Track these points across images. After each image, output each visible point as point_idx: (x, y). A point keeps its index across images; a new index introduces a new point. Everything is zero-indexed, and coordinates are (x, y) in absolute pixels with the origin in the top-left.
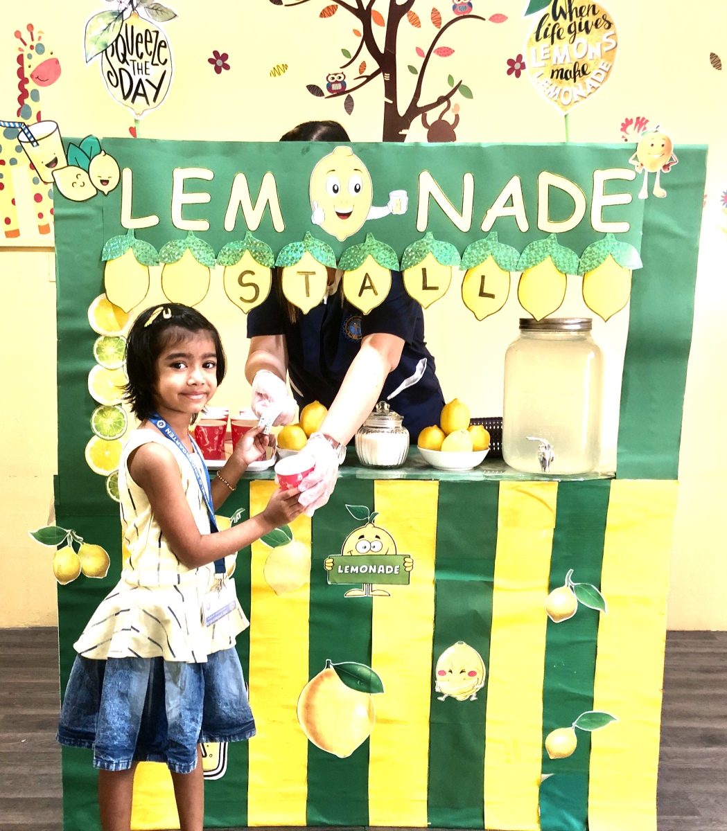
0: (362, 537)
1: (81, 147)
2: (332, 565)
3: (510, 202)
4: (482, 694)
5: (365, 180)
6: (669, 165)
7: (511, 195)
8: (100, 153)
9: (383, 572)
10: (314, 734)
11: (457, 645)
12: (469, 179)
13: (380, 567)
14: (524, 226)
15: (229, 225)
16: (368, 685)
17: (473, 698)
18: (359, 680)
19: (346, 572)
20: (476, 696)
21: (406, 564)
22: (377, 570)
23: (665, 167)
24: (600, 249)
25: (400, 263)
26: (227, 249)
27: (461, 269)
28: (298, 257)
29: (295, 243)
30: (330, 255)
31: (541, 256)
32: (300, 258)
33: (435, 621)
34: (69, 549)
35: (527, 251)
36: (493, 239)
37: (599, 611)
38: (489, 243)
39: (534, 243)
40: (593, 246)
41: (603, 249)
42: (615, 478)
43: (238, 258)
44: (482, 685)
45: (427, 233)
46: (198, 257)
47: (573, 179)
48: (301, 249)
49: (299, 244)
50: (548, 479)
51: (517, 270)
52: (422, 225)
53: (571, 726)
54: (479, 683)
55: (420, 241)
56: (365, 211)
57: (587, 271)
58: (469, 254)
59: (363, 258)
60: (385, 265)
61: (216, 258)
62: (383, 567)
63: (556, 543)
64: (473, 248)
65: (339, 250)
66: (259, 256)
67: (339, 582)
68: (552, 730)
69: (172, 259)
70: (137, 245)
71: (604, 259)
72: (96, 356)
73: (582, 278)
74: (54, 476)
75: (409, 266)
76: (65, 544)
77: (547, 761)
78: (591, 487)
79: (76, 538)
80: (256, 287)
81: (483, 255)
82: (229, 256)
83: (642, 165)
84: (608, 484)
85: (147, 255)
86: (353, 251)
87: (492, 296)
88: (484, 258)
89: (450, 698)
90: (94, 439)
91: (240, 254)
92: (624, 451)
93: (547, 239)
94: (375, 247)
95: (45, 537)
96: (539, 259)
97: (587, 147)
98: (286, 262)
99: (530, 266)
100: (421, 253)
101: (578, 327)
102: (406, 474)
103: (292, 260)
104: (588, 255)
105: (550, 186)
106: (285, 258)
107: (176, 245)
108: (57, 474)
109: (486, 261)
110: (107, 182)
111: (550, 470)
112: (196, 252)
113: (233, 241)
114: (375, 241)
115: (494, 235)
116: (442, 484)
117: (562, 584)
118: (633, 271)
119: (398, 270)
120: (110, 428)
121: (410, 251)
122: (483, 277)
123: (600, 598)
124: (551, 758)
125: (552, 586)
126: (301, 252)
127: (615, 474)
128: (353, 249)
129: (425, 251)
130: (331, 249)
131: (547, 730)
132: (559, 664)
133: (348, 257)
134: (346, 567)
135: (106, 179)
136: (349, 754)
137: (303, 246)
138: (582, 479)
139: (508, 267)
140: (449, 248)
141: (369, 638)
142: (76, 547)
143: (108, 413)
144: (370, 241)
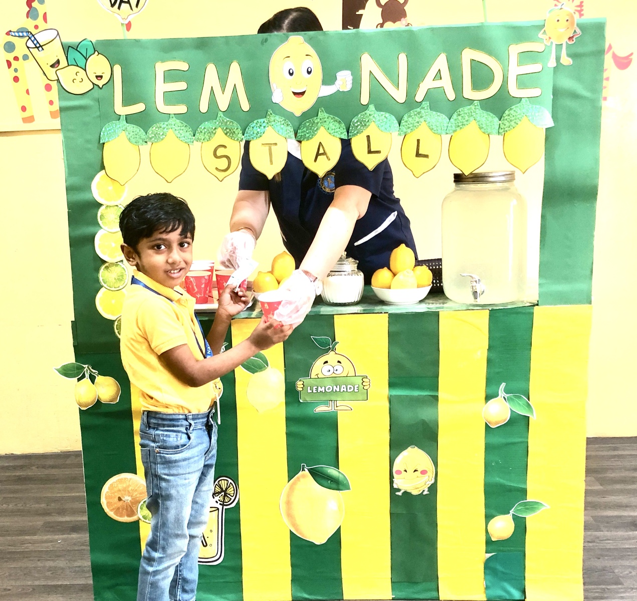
0: (326, 362)
1: (78, 49)
2: (302, 386)
3: (438, 77)
4: (433, 488)
5: (315, 63)
6: (573, 37)
7: (439, 70)
8: (94, 53)
9: (345, 391)
10: (294, 525)
11: (409, 448)
12: (403, 58)
13: (343, 386)
14: (451, 95)
15: (204, 108)
16: (336, 484)
17: (425, 493)
18: (329, 480)
19: (314, 391)
20: (428, 491)
21: (364, 384)
22: (340, 389)
23: (570, 38)
24: (517, 112)
25: (348, 132)
26: (203, 128)
27: (400, 134)
28: (261, 131)
29: (259, 120)
30: (289, 128)
31: (467, 121)
32: (264, 133)
33: (390, 429)
34: (87, 380)
35: (455, 116)
36: (426, 108)
37: (529, 417)
38: (423, 111)
39: (460, 109)
40: (511, 109)
41: (519, 112)
42: (537, 305)
43: (212, 135)
44: (433, 481)
45: (370, 106)
46: (179, 136)
47: (490, 53)
48: (264, 124)
49: (262, 120)
50: (481, 308)
51: (447, 133)
52: (365, 100)
53: (509, 513)
54: (430, 480)
55: (364, 113)
56: (317, 90)
57: (507, 131)
58: (406, 122)
59: (317, 129)
60: (336, 134)
61: (194, 136)
62: (345, 386)
63: (489, 361)
64: (410, 116)
65: (297, 124)
66: (230, 132)
67: (308, 399)
68: (492, 517)
69: (157, 138)
70: (128, 128)
71: (520, 120)
72: (100, 222)
73: (503, 136)
74: (72, 321)
75: (355, 134)
76: (83, 376)
77: (489, 542)
78: (517, 313)
79: (92, 372)
80: (228, 157)
81: (418, 122)
82: (205, 133)
83: (550, 38)
84: (531, 311)
85: (137, 136)
86: (308, 124)
87: (426, 156)
88: (418, 124)
89: (405, 493)
90: (102, 291)
91: (214, 132)
92: (544, 281)
93: (471, 106)
94: (325, 119)
95: (67, 372)
96: (465, 123)
97: (502, 26)
98: (252, 136)
99: (458, 129)
100: (365, 123)
101: (503, 178)
102: (363, 309)
103: (257, 134)
104: (506, 117)
105: (472, 61)
106: (251, 133)
107: (160, 127)
108: (74, 320)
109: (420, 127)
110: (101, 77)
111: (481, 300)
112: (178, 132)
113: (208, 120)
114: (326, 115)
115: (426, 104)
116: (392, 316)
117: (496, 395)
118: (546, 129)
119: (347, 138)
120: (114, 281)
121: (355, 121)
122: (418, 141)
123: (529, 406)
124: (493, 540)
125: (488, 398)
126: (264, 127)
127: (538, 301)
128: (308, 122)
129: (368, 121)
130: (289, 123)
131: (488, 517)
132: (497, 463)
133: (305, 129)
134: (314, 388)
135: (101, 75)
136: (324, 541)
137: (266, 122)
138: (509, 307)
139: (439, 131)
140: (389, 117)
141: (336, 445)
142: (92, 379)
143: (113, 268)
144: (322, 115)
